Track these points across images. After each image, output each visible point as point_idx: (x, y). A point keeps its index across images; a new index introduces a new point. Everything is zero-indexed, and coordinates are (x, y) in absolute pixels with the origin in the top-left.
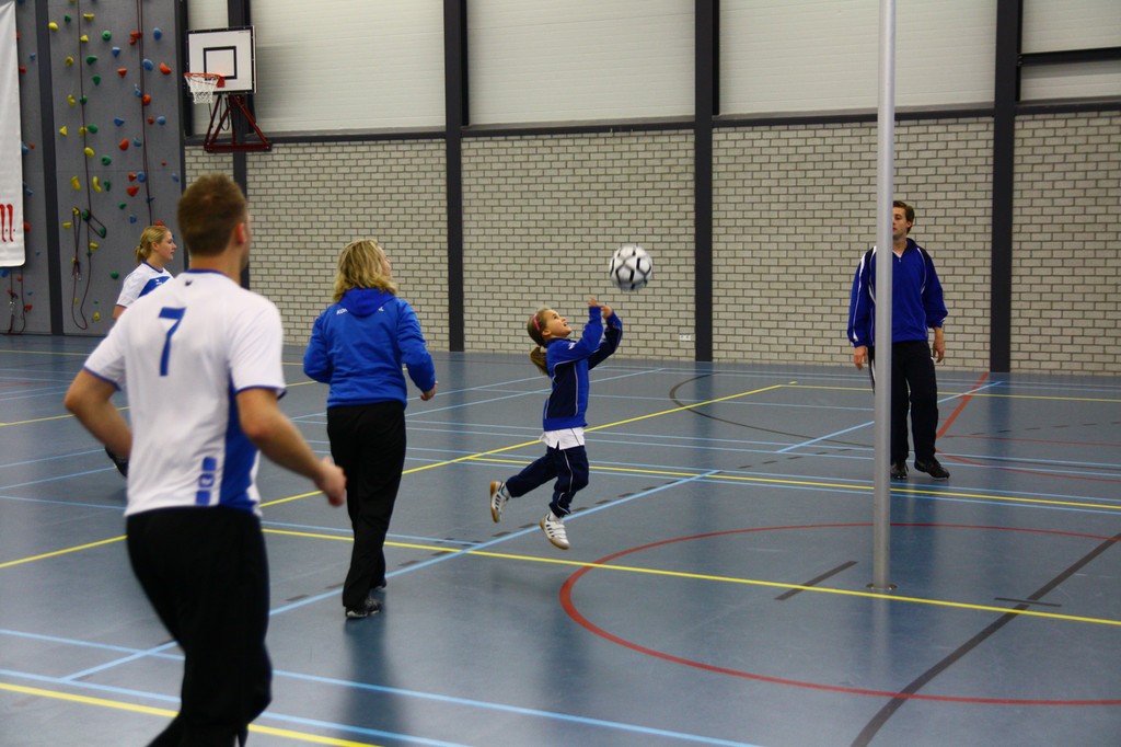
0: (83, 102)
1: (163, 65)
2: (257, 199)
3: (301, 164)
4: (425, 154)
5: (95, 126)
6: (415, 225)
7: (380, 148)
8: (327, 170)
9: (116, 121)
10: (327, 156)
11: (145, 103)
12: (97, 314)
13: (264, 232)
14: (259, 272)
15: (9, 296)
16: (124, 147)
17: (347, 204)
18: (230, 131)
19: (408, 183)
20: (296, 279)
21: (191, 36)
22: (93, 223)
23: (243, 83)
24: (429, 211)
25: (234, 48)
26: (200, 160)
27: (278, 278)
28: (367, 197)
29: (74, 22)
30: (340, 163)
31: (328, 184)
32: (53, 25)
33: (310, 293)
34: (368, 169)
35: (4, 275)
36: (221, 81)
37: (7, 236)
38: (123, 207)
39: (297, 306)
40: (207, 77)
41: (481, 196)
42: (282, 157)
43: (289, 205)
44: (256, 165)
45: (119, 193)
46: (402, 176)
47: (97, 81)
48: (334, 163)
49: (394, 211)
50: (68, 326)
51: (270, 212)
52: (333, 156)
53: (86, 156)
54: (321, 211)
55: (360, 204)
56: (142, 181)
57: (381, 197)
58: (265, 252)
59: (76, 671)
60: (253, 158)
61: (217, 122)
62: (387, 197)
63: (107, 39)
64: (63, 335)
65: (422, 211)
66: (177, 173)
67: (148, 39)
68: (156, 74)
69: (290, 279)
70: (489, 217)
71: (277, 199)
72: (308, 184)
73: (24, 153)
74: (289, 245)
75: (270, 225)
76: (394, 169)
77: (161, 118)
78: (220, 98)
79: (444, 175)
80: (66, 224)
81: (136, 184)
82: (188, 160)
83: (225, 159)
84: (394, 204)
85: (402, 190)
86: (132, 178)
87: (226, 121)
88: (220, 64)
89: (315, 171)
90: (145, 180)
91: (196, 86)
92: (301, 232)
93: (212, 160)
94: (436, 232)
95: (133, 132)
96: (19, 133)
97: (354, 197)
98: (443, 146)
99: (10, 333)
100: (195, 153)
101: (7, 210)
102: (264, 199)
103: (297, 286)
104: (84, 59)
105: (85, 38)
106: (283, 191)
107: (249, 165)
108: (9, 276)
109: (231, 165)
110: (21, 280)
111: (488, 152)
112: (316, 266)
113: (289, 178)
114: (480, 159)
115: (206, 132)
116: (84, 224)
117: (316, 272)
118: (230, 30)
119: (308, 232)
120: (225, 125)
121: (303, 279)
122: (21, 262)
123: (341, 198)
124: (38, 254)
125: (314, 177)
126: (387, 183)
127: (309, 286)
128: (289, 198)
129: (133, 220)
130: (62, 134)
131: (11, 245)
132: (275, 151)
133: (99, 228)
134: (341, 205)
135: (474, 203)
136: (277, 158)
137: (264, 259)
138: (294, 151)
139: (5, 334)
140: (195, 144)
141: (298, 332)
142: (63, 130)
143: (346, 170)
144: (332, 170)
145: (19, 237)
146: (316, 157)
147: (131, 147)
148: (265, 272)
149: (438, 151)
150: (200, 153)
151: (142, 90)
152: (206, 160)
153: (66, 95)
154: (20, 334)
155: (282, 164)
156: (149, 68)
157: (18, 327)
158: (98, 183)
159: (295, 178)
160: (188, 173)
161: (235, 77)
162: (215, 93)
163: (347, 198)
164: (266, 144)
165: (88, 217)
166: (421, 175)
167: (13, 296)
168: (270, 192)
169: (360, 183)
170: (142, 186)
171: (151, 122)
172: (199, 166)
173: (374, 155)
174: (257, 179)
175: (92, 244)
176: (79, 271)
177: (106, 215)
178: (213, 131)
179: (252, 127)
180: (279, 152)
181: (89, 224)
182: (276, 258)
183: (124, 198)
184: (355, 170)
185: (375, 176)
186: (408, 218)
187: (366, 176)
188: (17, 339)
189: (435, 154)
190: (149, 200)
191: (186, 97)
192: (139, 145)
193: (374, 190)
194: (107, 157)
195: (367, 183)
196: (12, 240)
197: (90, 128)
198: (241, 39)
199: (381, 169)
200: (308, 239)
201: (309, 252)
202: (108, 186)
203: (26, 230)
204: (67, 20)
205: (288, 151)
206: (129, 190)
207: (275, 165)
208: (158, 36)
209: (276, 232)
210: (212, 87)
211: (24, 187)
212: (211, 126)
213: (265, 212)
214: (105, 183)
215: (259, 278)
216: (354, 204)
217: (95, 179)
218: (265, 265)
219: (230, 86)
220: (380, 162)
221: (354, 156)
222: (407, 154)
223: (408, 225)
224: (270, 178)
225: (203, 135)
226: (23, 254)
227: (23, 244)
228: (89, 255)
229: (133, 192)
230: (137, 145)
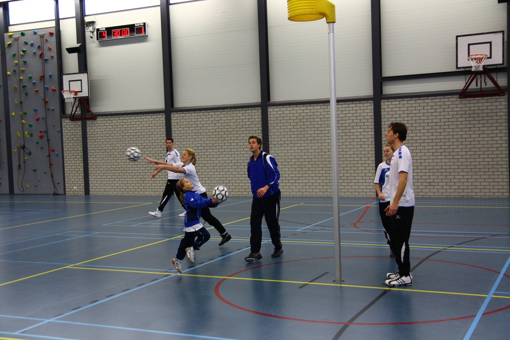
0: (21, 103)
1: (53, 87)
2: (91, 138)
3: (108, 124)
4: (157, 119)
5: (26, 112)
6: (154, 147)
7: (139, 117)
8: (119, 127)
9: (34, 110)
10: (119, 121)
11: (46, 102)
12: (28, 186)
13: (94, 151)
14: (93, 167)
16: (38, 120)
17: (127, 140)
18: (80, 112)
19: (151, 130)
20: (107, 169)
21: (64, 76)
22: (26, 150)
23: (85, 94)
24: (159, 141)
25: (81, 80)
26: (68, 124)
27: (100, 169)
28: (135, 137)
29: (17, 71)
30: (124, 124)
31: (119, 132)
32: (9, 73)
33: (113, 174)
34: (135, 126)
36: (76, 93)
38: (37, 143)
39: (108, 180)
40: (70, 92)
41: (179, 135)
42: (101, 122)
43: (103, 140)
44: (91, 125)
45: (36, 138)
46: (148, 128)
47: (26, 94)
48: (121, 124)
49: (146, 141)
50: (16, 191)
51: (96, 143)
52: (121, 121)
53: (23, 123)
54: (117, 143)
55: (132, 139)
57: (140, 136)
58: (95, 159)
59: (20, 330)
60: (89, 122)
61: (74, 109)
62: (143, 136)
63: (30, 78)
64: (14, 194)
65: (156, 141)
66: (59, 129)
67: (47, 78)
68: (50, 91)
69: (105, 169)
70: (183, 143)
71: (99, 138)
72: (111, 132)
74: (104, 156)
75: (96, 149)
76: (145, 125)
77: (52, 108)
78: (75, 100)
79: (164, 127)
80: (15, 150)
81: (43, 134)
82: (63, 124)
83: (78, 123)
84: (145, 139)
85: (148, 133)
86: (41, 132)
87: (78, 109)
88: (76, 87)
89: (113, 127)
90: (46, 132)
91: (66, 95)
92: (109, 151)
93: (73, 123)
94: (162, 149)
95: (41, 114)
97: (129, 137)
98: (164, 116)
100: (66, 121)
102: (94, 138)
103: (108, 172)
104: (22, 86)
105: (21, 78)
106: (101, 135)
107: (88, 125)
109: (81, 126)
111: (182, 118)
112: (115, 164)
113: (103, 130)
114: (179, 121)
115: (70, 113)
116: (22, 150)
117: (115, 166)
118: (79, 73)
119: (112, 151)
120: (78, 110)
121: (110, 169)
123: (124, 137)
124: (4, 163)
125: (114, 129)
126: (142, 131)
127: (113, 172)
128: (104, 138)
129: (42, 148)
130: (13, 115)
132: (98, 120)
133: (28, 152)
134: (124, 140)
135: (177, 138)
136: (99, 122)
137: (95, 162)
138: (105, 119)
140: (66, 118)
141: (109, 190)
142: (13, 114)
143: (126, 126)
144: (121, 126)
146: (114, 121)
147: (41, 119)
148: (95, 167)
149: (162, 118)
150: (68, 121)
151: (45, 98)
152: (71, 124)
153: (14, 100)
155: (101, 125)
156: (47, 89)
158: (28, 134)
159: (106, 130)
160: (63, 129)
161: (81, 91)
162: (74, 98)
163: (127, 137)
164: (94, 117)
165: (24, 147)
166: (156, 127)
168: (96, 135)
169: (132, 131)
170: (45, 135)
171: (48, 110)
172: (68, 126)
173: (137, 120)
174: (91, 130)
175: (25, 158)
176: (20, 169)
177: (31, 146)
178: (73, 113)
179: (89, 111)
180: (100, 120)
181: (24, 150)
182: (99, 161)
183: (38, 140)
184: (129, 126)
185: (137, 128)
186: (151, 144)
187: (134, 129)
189: (161, 119)
190: (48, 140)
191: (62, 100)
193: (137, 134)
194: (31, 123)
195: (135, 131)
197: (24, 113)
198: (84, 77)
199: (140, 126)
200: (112, 153)
201: (112, 159)
202: (32, 135)
204: (14, 71)
205: (103, 119)
207: (98, 125)
208: (51, 76)
209: (99, 151)
210: (72, 95)
212: (72, 111)
213: (94, 143)
214: (30, 134)
215: (93, 169)
216: (129, 139)
217: (26, 133)
218: (95, 164)
219: (80, 95)
220: (139, 123)
221: (129, 121)
222: (150, 119)
223: (151, 147)
224: (96, 130)
225: (68, 114)
228: (24, 162)
229: (41, 137)
230: (43, 119)
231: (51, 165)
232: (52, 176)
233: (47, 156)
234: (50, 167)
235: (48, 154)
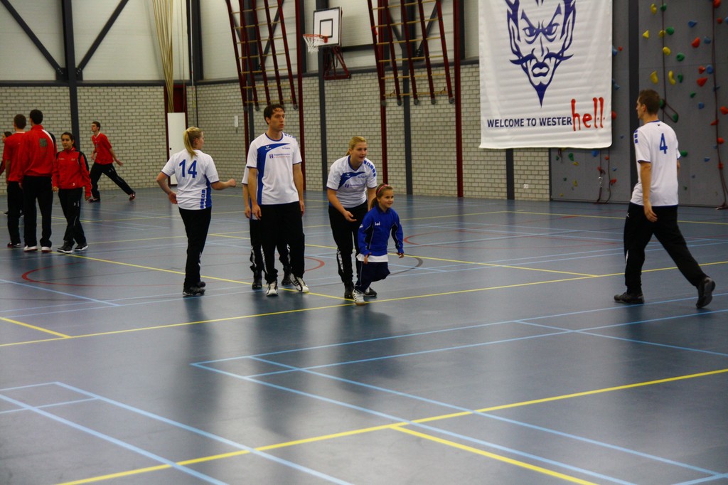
0: (663, 9)
5: (673, 28)
9: (690, 23)
11: (716, 6)
15: (599, 172)
16: (696, 45)
22: (668, 110)
35: (595, 156)
37: (598, 124)
38: (693, 96)
45: (691, 85)
53: (664, 54)
56: (710, 73)
73: (614, 55)
81: (705, 75)
86: (701, 71)
90: (713, 71)
95: (704, 32)
96: (610, 38)
99: (599, 202)
101: (599, 103)
108: (599, 155)
110: (608, 159)
122: (608, 144)
124: (622, 137)
129: (701, 107)
130: (645, 38)
131: (601, 131)
133: (672, 114)
139: (595, 203)
142: (646, 34)
145: (608, 124)
147: (702, 44)
153: (648, 4)
154: (606, 203)
157: (605, 198)
158: (673, 77)
167: (602, 172)
170: (710, 78)
171: (720, 22)
177: (678, 104)
181: (664, 112)
183: (694, 88)
188: (604, 207)
190: (716, 89)
192: (708, 42)
194: (680, 53)
196: (602, 126)
197: (667, 31)
202: (681, 79)
203: (613, 118)
206: (698, 82)
211: (613, 83)
214: (679, 77)
217: (670, 74)
226: (610, 137)
227: (610, 130)
229: (702, 83)
230: (707, 42)
231: (719, 142)
232: (721, 167)
233: (712, 124)
234: (717, 147)
235: (713, 120)
